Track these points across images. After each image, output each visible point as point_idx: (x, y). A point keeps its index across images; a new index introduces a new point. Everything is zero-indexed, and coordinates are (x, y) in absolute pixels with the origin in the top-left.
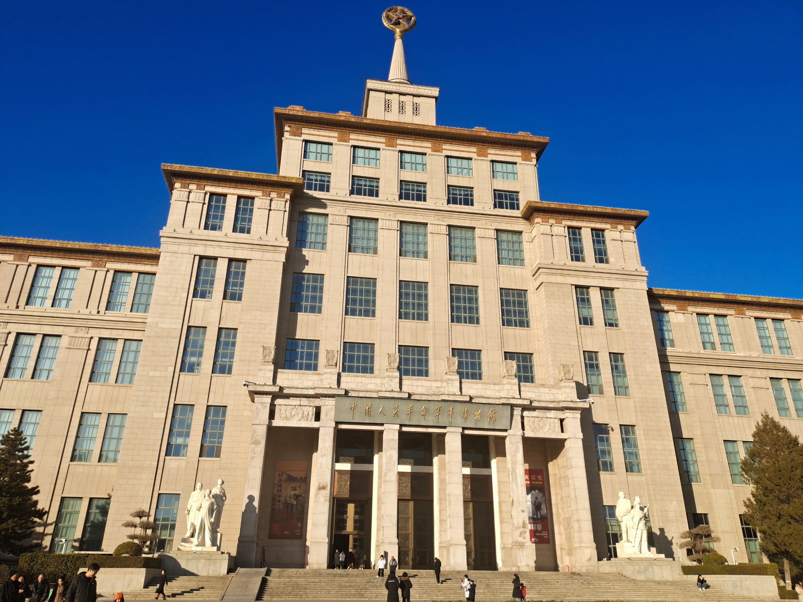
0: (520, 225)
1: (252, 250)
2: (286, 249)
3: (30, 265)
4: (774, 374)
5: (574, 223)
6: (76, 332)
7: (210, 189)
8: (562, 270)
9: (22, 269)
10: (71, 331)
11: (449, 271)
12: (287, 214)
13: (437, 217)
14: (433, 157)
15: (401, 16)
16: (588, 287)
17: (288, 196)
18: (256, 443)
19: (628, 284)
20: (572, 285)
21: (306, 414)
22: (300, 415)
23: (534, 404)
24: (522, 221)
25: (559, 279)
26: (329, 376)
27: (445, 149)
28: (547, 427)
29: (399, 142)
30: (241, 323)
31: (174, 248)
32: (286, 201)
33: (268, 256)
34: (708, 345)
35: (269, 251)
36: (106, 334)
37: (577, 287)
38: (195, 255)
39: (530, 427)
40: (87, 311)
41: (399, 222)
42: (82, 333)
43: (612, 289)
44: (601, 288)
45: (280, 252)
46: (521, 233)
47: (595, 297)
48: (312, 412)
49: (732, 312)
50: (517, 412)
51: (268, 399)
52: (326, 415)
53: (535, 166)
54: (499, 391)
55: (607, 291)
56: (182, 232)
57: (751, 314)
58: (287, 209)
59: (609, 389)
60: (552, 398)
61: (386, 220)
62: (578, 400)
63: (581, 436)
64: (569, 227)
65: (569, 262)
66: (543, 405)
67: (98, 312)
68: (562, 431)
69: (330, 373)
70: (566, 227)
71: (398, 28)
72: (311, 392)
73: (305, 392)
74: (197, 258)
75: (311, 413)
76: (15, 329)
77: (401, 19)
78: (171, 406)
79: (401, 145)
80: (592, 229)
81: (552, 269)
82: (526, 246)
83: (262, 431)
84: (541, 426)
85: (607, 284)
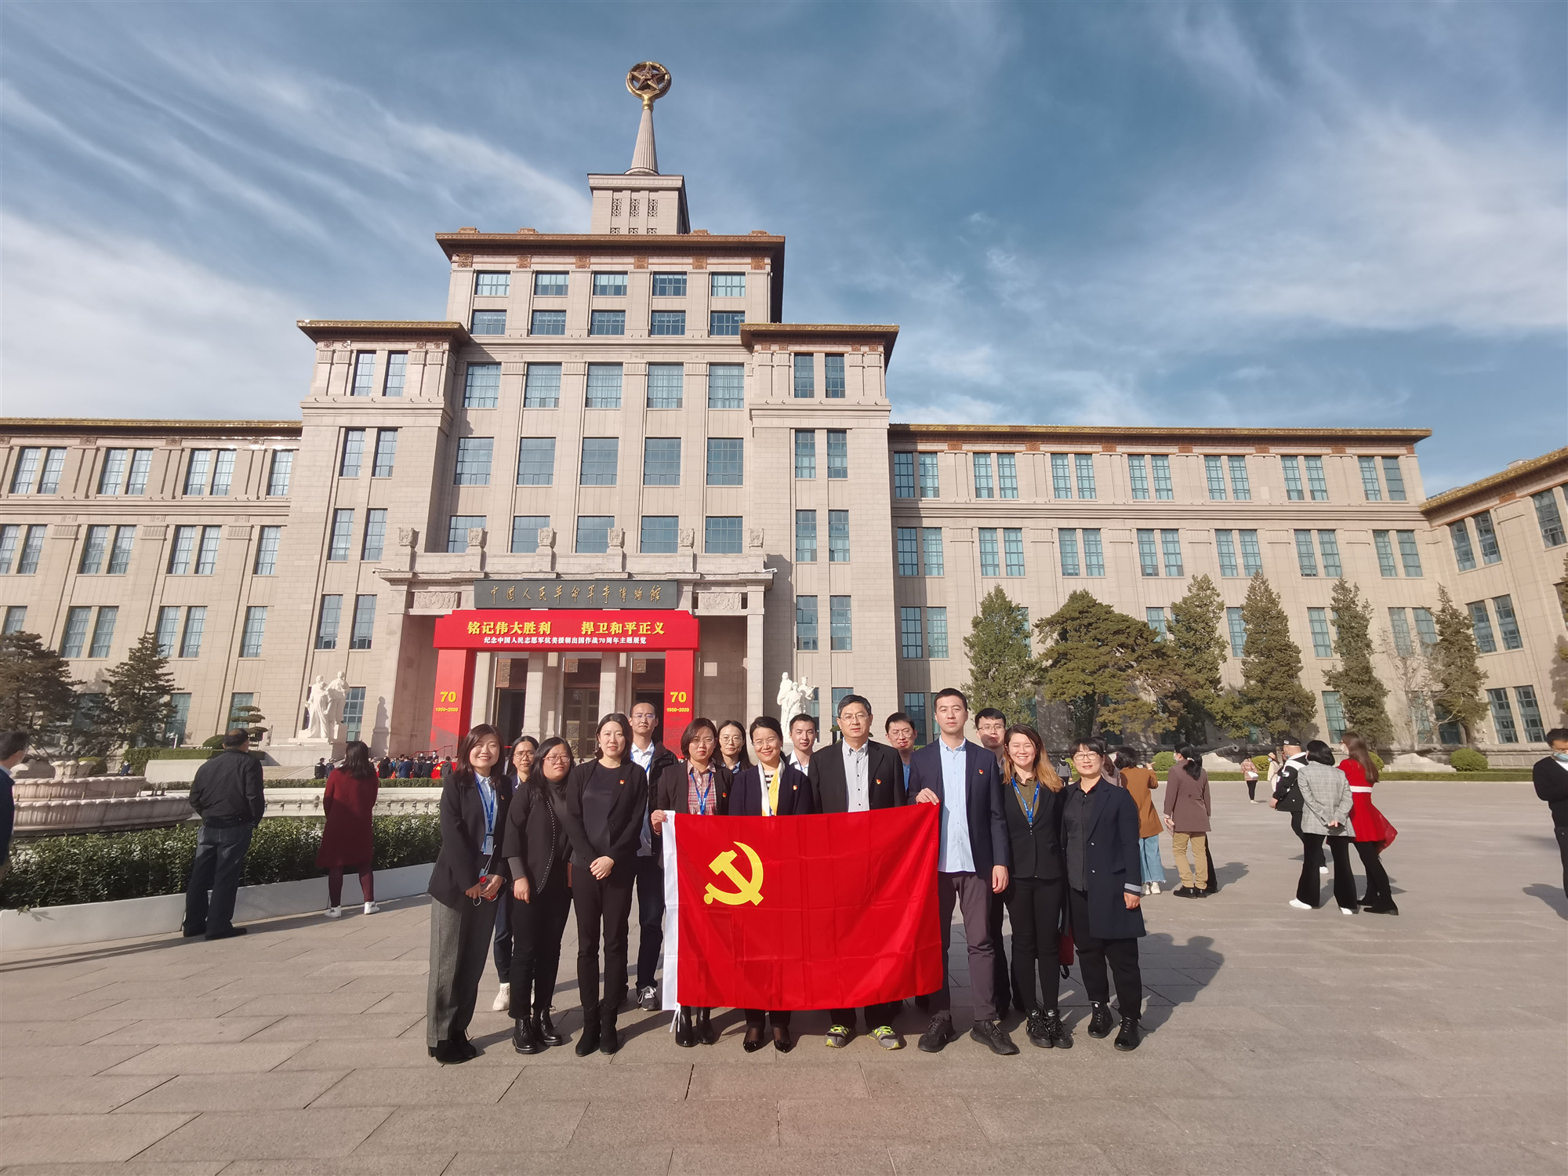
0: (741, 355)
1: (404, 415)
2: (441, 411)
3: (183, 450)
4: (1064, 524)
5: (804, 349)
6: (236, 521)
7: (357, 345)
8: (781, 410)
9: (175, 455)
10: (230, 520)
11: (645, 420)
12: (444, 368)
13: (634, 354)
14: (635, 275)
15: (649, 77)
16: (812, 431)
17: (446, 346)
18: (391, 633)
19: (863, 423)
20: (791, 428)
21: (447, 600)
22: (441, 602)
23: (708, 578)
24: (743, 350)
25: (776, 422)
26: (471, 558)
27: (651, 264)
28: (725, 602)
29: (593, 260)
30: (390, 502)
31: (316, 421)
32: (444, 353)
33: (422, 421)
34: (984, 493)
35: (423, 415)
36: (267, 521)
37: (798, 431)
38: (340, 427)
39: (704, 604)
40: (245, 497)
41: (587, 365)
42: (242, 521)
43: (844, 431)
44: (830, 431)
45: (435, 415)
46: (742, 365)
47: (821, 440)
48: (453, 598)
49: (1021, 447)
50: (688, 590)
51: (405, 588)
52: (467, 601)
53: (768, 274)
54: (671, 565)
55: (837, 434)
56: (325, 401)
57: (1047, 449)
58: (445, 362)
59: (823, 555)
60: (735, 570)
61: (570, 363)
62: (764, 571)
63: (762, 611)
64: (797, 354)
65: (791, 400)
66: (719, 578)
67: (258, 498)
68: (744, 605)
69: (473, 555)
70: (793, 354)
71: (645, 94)
72: (448, 577)
73: (443, 577)
74: (343, 430)
75: (452, 600)
76: (173, 521)
77: (649, 80)
78: (319, 597)
79: (594, 264)
80: (828, 355)
81: (767, 409)
82: (747, 381)
83: (398, 620)
84: (717, 603)
85: (836, 424)
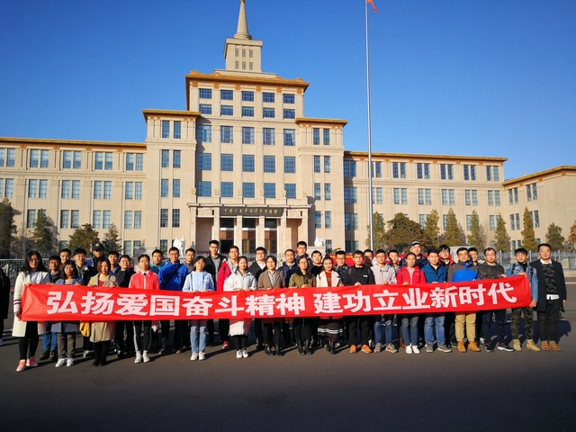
1: (182, 146)
2: (196, 145)
3: (93, 152)
4: (396, 187)
5: (317, 126)
7: (163, 118)
8: (310, 149)
9: (90, 154)
10: (114, 179)
11: (263, 149)
12: (195, 129)
13: (258, 124)
14: (257, 94)
16: (319, 156)
18: (193, 223)
19: (336, 154)
20: (313, 155)
22: (207, 213)
23: (292, 207)
24: (295, 125)
25: (308, 153)
27: (262, 89)
30: (181, 177)
31: (152, 147)
32: (194, 122)
35: (189, 146)
36: (128, 180)
39: (290, 215)
40: (119, 171)
41: (242, 128)
42: (119, 180)
43: (329, 157)
44: (325, 156)
45: (193, 146)
46: (295, 130)
49: (384, 160)
50: (285, 210)
51: (195, 208)
52: (216, 213)
54: (279, 202)
56: (155, 140)
57: (392, 161)
58: (195, 126)
59: (323, 198)
60: (299, 204)
61: (236, 127)
62: (308, 205)
63: (307, 217)
64: (314, 129)
65: (313, 145)
66: (295, 207)
67: (124, 171)
68: (301, 216)
69: (217, 198)
73: (208, 205)
74: (161, 151)
75: (211, 213)
76: (93, 179)
78: (160, 210)
79: (242, 88)
80: (324, 129)
81: (305, 148)
82: (296, 136)
83: (194, 219)
84: (294, 214)
85: (327, 154)
